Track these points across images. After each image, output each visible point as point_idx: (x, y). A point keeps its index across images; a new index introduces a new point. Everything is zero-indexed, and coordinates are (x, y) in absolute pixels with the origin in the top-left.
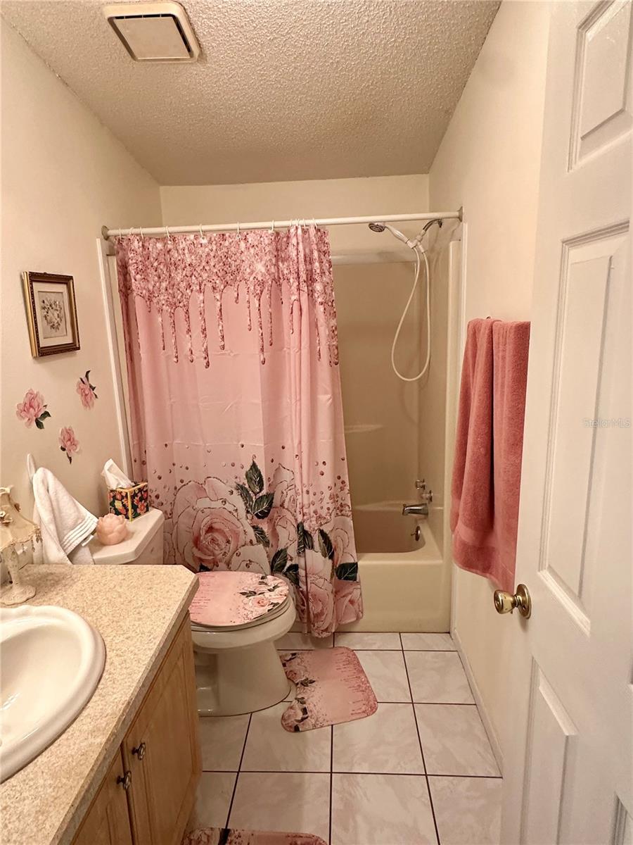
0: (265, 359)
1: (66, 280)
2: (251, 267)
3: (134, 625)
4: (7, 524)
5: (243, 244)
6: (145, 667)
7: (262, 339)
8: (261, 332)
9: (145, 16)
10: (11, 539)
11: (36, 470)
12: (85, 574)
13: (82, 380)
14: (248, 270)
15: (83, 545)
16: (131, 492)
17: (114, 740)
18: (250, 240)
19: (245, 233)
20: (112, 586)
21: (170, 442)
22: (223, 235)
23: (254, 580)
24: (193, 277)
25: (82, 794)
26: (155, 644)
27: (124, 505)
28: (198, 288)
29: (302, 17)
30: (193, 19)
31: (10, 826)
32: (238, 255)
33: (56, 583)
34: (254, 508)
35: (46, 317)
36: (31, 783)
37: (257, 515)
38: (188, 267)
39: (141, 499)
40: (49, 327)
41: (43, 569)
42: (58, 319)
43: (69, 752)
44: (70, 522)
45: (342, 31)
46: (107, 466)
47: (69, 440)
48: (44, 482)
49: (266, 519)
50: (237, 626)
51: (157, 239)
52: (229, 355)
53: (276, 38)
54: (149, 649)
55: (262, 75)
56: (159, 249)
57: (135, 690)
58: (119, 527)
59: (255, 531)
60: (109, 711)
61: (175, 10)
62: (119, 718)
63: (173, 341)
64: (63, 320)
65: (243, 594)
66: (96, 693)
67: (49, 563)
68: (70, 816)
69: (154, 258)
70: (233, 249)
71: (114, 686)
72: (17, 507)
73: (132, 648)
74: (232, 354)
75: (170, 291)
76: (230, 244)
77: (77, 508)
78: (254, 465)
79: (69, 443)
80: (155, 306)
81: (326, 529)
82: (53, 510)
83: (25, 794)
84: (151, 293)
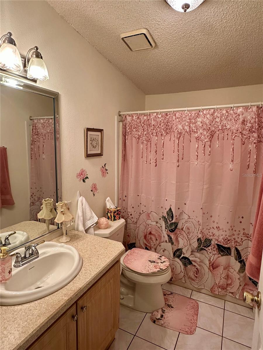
0: (179, 165)
1: (101, 131)
2: (176, 126)
3: (95, 261)
4: (64, 214)
5: (174, 117)
6: (91, 277)
7: (179, 156)
8: (178, 153)
9: (134, 35)
10: (64, 219)
11: (80, 197)
12: (88, 237)
13: (102, 166)
14: (175, 128)
15: (92, 227)
16: (114, 211)
17: (70, 300)
18: (177, 115)
19: (175, 113)
20: (94, 244)
21: (141, 194)
22: (167, 114)
23: (156, 256)
24: (154, 130)
25: (53, 315)
26: (98, 270)
27: (111, 215)
28: (156, 134)
29: (195, 25)
30: (152, 33)
31: (29, 316)
32: (172, 121)
33: (78, 238)
34: (169, 227)
35: (91, 143)
36: (41, 305)
37: (169, 230)
38: (153, 126)
39: (117, 214)
40: (92, 147)
41: (76, 232)
42: (96, 144)
43: (55, 299)
44: (88, 218)
45: (214, 27)
46: (107, 200)
47: (95, 188)
48: (82, 201)
49: (173, 233)
50: (143, 273)
51: (144, 115)
52: (165, 162)
53: (185, 35)
54: (96, 271)
55: (181, 50)
56: (145, 119)
57: (85, 285)
58: (106, 223)
59: (168, 237)
60: (73, 289)
61: (144, 31)
62: (75, 293)
63: (146, 155)
64: (98, 145)
65: (150, 261)
66: (72, 281)
67: (79, 231)
68: (46, 321)
69: (142, 122)
70: (170, 119)
71: (79, 281)
72: (68, 209)
73: (90, 269)
74: (166, 162)
75: (147, 135)
76: (169, 117)
77: (92, 213)
78: (170, 209)
79: (94, 189)
80: (140, 141)
81: (239, 248)
82: (83, 212)
83: (37, 308)
84: (139, 136)
